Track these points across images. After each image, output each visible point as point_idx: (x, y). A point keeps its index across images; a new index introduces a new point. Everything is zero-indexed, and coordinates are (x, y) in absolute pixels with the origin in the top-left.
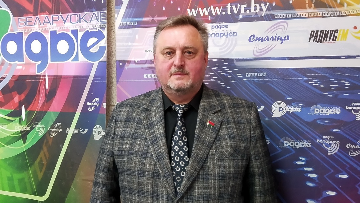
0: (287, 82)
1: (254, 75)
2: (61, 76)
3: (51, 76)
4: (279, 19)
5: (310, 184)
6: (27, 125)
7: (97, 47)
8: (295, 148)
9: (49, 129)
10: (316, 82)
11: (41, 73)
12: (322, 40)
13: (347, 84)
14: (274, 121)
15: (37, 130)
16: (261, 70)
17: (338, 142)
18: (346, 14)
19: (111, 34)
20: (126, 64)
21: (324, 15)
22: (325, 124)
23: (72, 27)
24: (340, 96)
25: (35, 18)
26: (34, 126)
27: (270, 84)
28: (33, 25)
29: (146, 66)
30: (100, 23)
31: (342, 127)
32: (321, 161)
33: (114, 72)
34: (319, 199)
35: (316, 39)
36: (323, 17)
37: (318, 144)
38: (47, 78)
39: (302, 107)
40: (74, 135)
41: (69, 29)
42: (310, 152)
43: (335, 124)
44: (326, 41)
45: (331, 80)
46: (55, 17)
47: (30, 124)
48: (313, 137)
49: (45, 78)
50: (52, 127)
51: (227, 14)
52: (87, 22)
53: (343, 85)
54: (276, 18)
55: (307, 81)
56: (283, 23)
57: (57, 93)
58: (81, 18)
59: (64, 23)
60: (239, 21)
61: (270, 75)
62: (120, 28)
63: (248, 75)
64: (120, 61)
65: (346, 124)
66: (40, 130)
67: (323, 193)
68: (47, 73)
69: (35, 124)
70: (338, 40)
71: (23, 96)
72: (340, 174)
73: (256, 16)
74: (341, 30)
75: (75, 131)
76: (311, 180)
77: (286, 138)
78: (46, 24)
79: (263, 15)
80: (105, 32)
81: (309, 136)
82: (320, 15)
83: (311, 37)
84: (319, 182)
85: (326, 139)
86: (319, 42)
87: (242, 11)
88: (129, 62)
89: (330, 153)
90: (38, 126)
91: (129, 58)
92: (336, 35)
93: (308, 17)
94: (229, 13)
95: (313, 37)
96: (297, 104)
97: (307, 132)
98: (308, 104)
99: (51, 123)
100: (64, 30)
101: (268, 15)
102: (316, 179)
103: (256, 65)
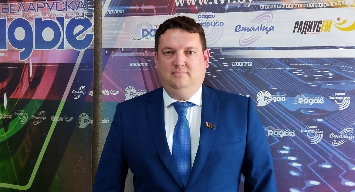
0: (272, 72)
1: (239, 64)
2: (46, 64)
3: (36, 64)
4: (264, 9)
5: (294, 173)
6: (9, 114)
7: (83, 35)
8: (279, 138)
9: (32, 117)
10: (300, 72)
11: (25, 60)
12: (307, 31)
13: (331, 74)
14: (258, 110)
15: (19, 118)
16: (247, 60)
17: (322, 132)
18: (330, 6)
19: (97, 22)
20: (112, 52)
21: (309, 6)
22: (308, 114)
23: (58, 14)
24: (323, 86)
25: (19, 4)
26: (16, 114)
27: (255, 74)
28: (17, 12)
29: (133, 54)
30: (86, 10)
31: (325, 117)
32: (305, 151)
33: (101, 60)
34: (303, 189)
35: (301, 30)
36: (307, 8)
37: (301, 134)
38: (31, 66)
39: (286, 96)
40: (59, 123)
41: (54, 16)
42: (294, 141)
43: (318, 114)
44: (310, 32)
45: (315, 70)
46: (41, 4)
47: (12, 113)
48: (297, 126)
49: (29, 66)
50: (35, 116)
51: (213, 4)
52: (74, 10)
53: (326, 75)
54: (262, 8)
55: (291, 71)
56: (268, 14)
57: (42, 81)
58: (67, 6)
59: (50, 11)
60: (226, 11)
61: (255, 64)
62: (107, 16)
63: (234, 64)
64: (106, 49)
65: (329, 114)
66: (23, 118)
67: (307, 183)
68: (31, 60)
69: (17, 112)
70: (322, 31)
71: (5, 84)
72: (323, 164)
73: (242, 7)
74: (324, 21)
75: (60, 119)
76: (295, 169)
77: (270, 127)
78: (31, 11)
79: (249, 6)
80: (92, 21)
81: (293, 125)
82: (304, 6)
83: (295, 28)
84: (303, 172)
85: (310, 128)
86: (304, 33)
87: (229, 2)
88: (115, 50)
89: (314, 143)
90: (21, 114)
91: (115, 46)
92: (320, 26)
93: (293, 8)
94: (216, 3)
95: (297, 28)
96: (281, 94)
97: (290, 121)
98: (292, 94)
99: (35, 111)
100: (50, 18)
101: (253, 6)
102: (300, 169)
103: (241, 54)
